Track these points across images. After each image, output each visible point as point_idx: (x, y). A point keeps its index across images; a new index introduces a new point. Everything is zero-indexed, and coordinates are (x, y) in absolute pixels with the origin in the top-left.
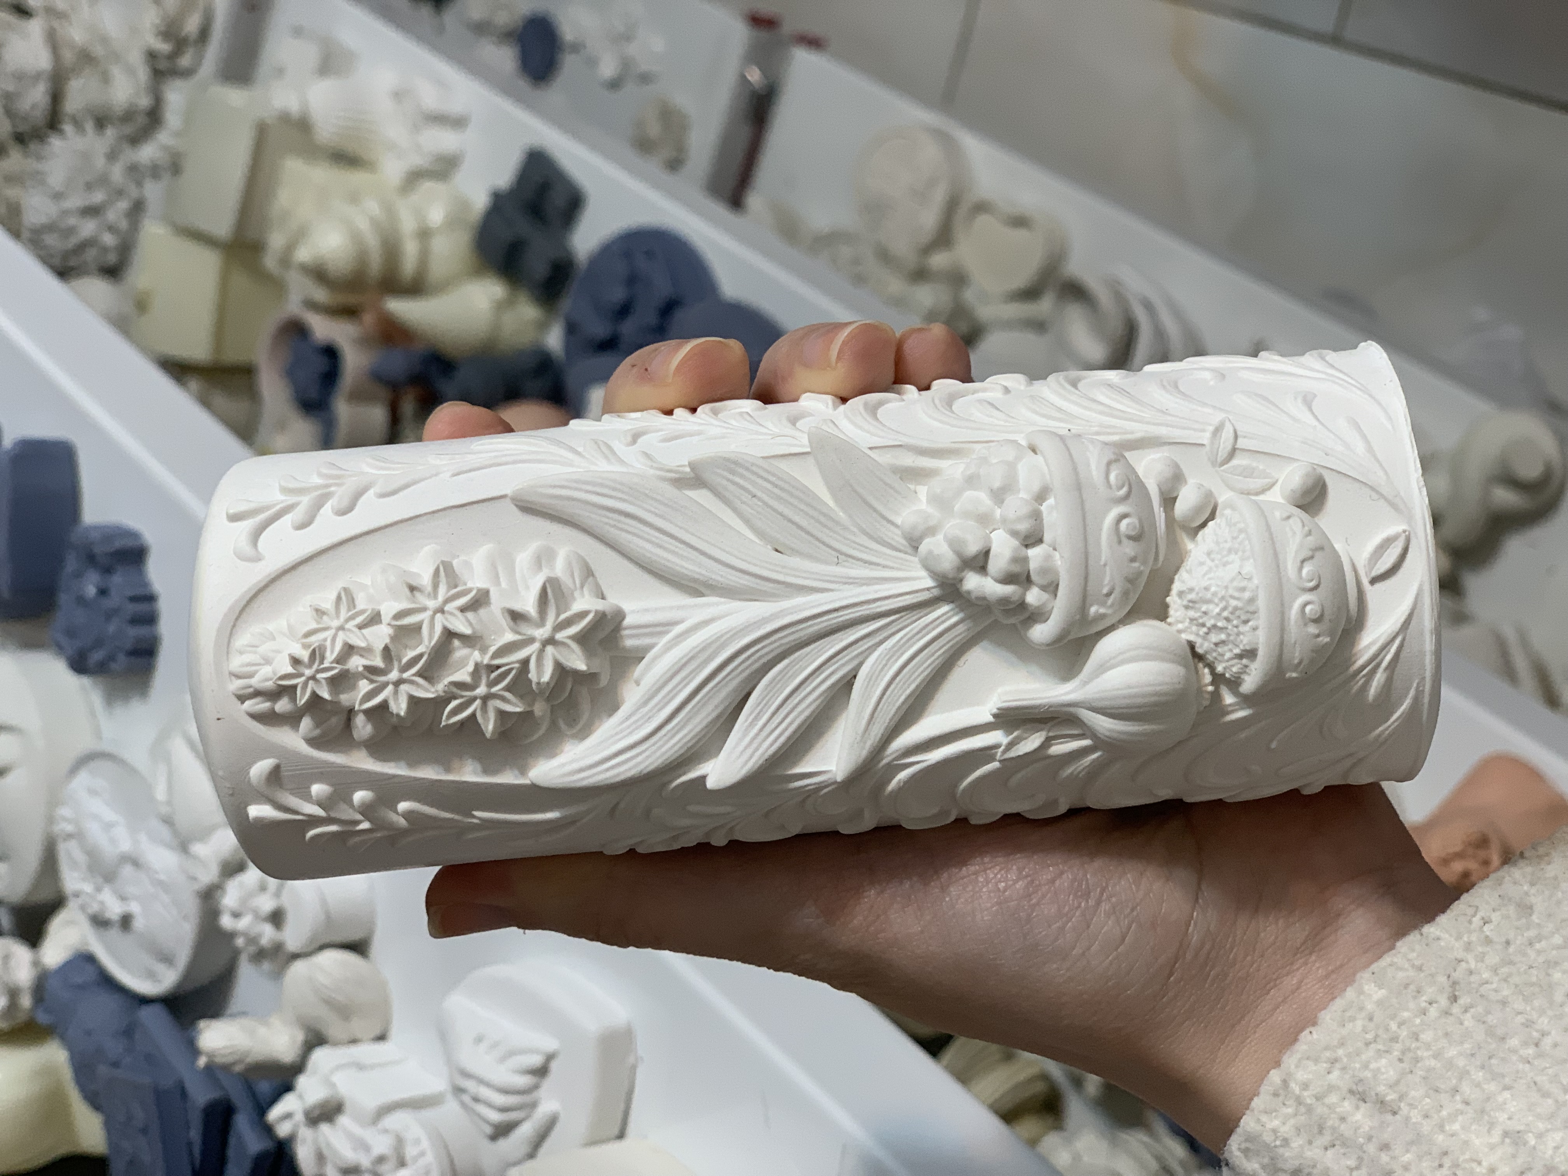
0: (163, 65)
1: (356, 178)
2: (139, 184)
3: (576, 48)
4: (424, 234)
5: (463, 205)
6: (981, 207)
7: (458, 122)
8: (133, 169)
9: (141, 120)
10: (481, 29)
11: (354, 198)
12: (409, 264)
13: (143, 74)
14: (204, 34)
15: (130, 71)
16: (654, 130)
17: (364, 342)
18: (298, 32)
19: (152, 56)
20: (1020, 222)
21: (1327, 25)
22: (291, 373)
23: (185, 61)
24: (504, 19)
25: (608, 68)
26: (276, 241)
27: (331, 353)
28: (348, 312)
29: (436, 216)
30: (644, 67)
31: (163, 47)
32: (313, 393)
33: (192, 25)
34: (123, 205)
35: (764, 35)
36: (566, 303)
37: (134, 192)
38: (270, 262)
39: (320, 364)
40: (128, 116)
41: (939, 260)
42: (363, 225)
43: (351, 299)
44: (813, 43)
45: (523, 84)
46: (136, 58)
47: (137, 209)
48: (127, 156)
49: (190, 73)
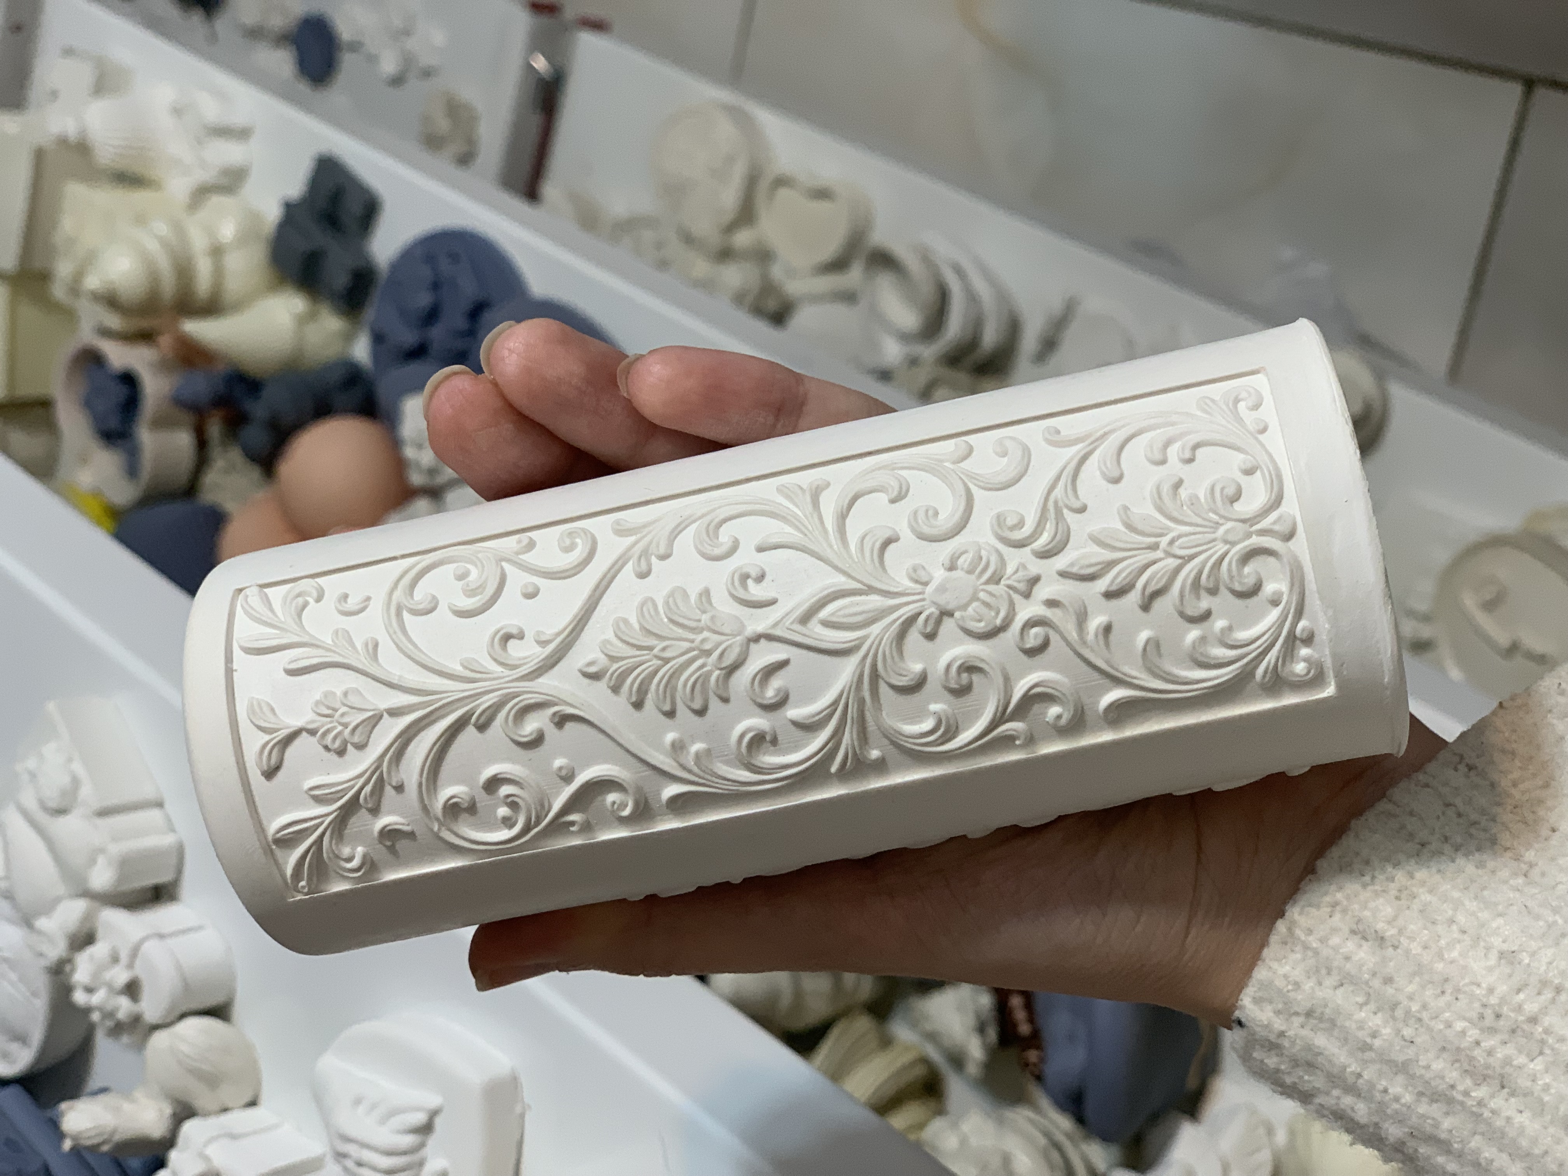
1: (140, 197)
3: (355, 47)
4: (217, 251)
5: (254, 217)
6: (781, 182)
7: (242, 134)
10: (255, 33)
11: (141, 220)
12: (203, 283)
16: (443, 124)
17: (164, 366)
18: (69, 52)
20: (822, 194)
22: (88, 404)
24: (278, 22)
25: (389, 65)
26: (63, 269)
27: (129, 380)
28: (145, 337)
29: (228, 231)
30: (426, 60)
32: (113, 423)
35: (545, 20)
36: (370, 313)
38: (58, 291)
39: (120, 392)
41: (743, 238)
42: (153, 246)
43: (144, 324)
44: (598, 26)
45: (303, 88)
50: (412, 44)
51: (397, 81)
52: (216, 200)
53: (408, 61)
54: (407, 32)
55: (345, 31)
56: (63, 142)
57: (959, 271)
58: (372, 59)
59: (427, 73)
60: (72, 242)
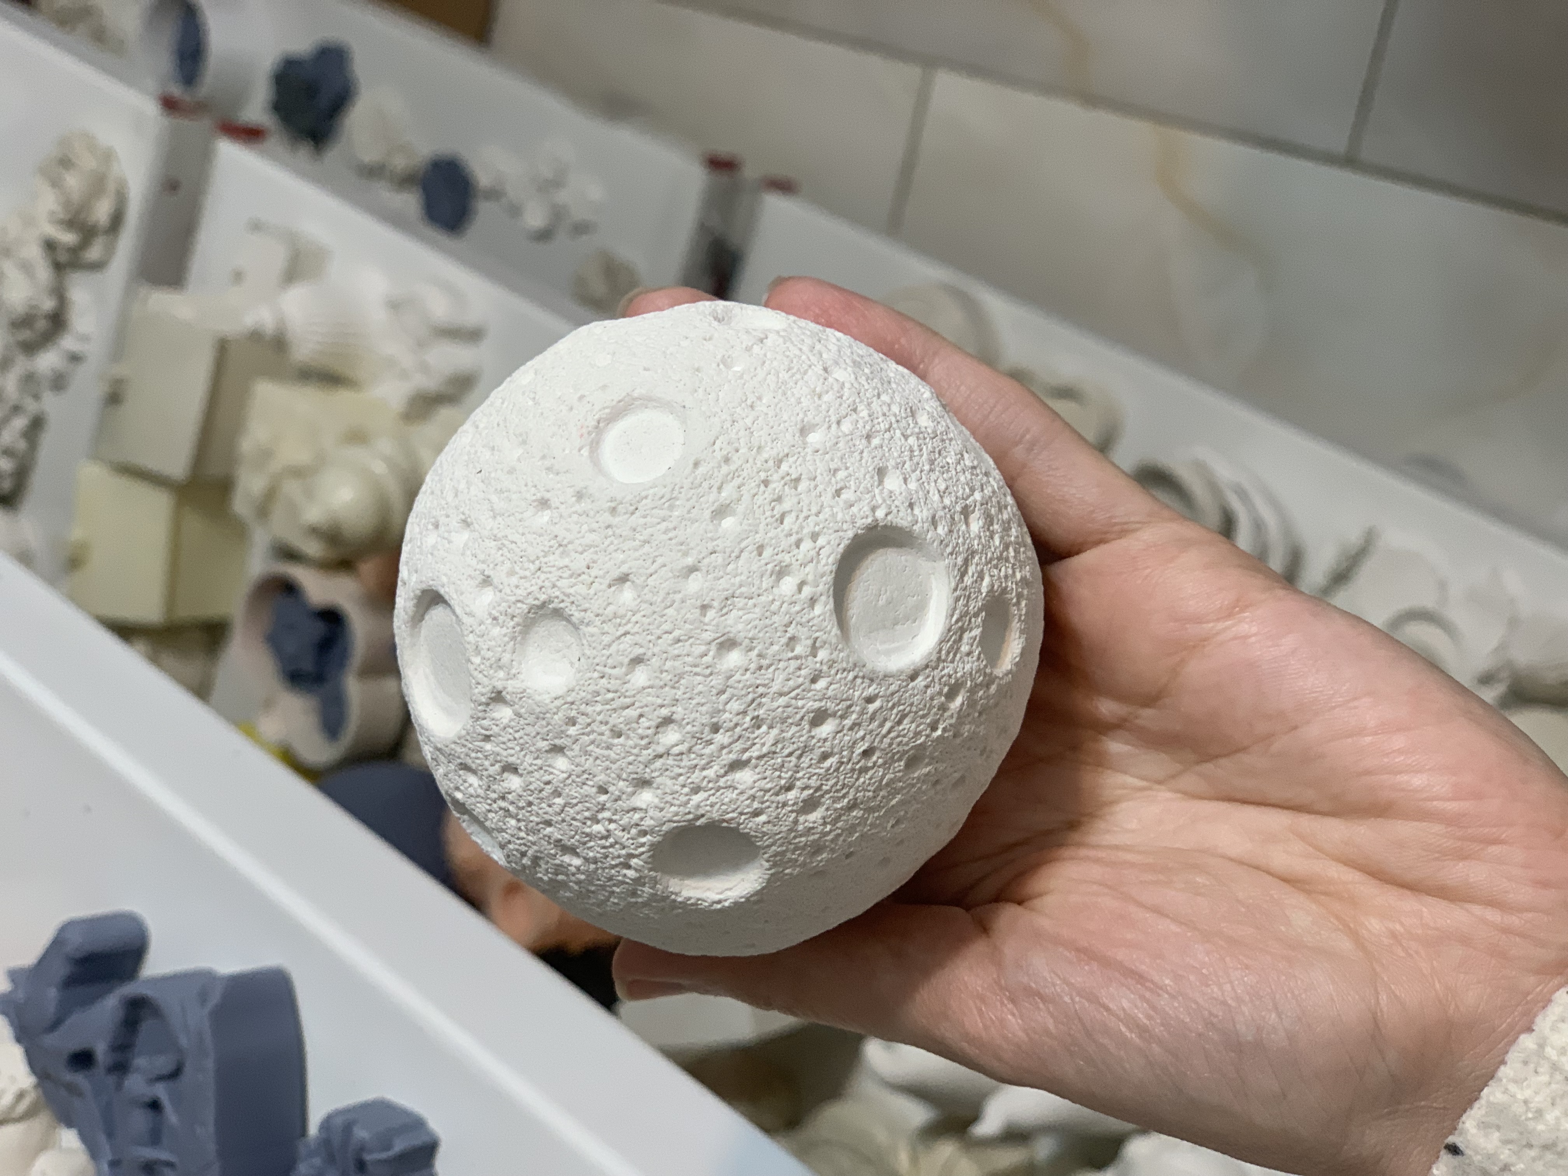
0: (63, 258)
2: (37, 397)
7: (472, 336)
8: (29, 380)
9: (42, 325)
10: (374, 172)
11: (363, 438)
13: (44, 273)
14: (117, 221)
15: (26, 268)
16: (599, 287)
18: (256, 227)
19: (50, 246)
20: (1067, 393)
21: (1339, 144)
22: (273, 639)
23: (94, 253)
24: (402, 162)
25: (535, 218)
27: (332, 618)
28: (345, 564)
30: (579, 215)
31: (68, 238)
32: (307, 665)
33: (102, 212)
34: (20, 423)
35: (723, 178)
37: (32, 406)
38: (240, 506)
39: (316, 630)
40: (24, 322)
42: (379, 468)
43: (343, 553)
44: (783, 187)
46: (34, 253)
47: (37, 425)
48: (21, 365)
49: (97, 266)
50: (563, 196)
51: (544, 235)
52: (445, 414)
53: (558, 214)
54: (556, 183)
55: (483, 178)
57: (1242, 494)
58: (515, 211)
59: (581, 229)
60: (266, 455)
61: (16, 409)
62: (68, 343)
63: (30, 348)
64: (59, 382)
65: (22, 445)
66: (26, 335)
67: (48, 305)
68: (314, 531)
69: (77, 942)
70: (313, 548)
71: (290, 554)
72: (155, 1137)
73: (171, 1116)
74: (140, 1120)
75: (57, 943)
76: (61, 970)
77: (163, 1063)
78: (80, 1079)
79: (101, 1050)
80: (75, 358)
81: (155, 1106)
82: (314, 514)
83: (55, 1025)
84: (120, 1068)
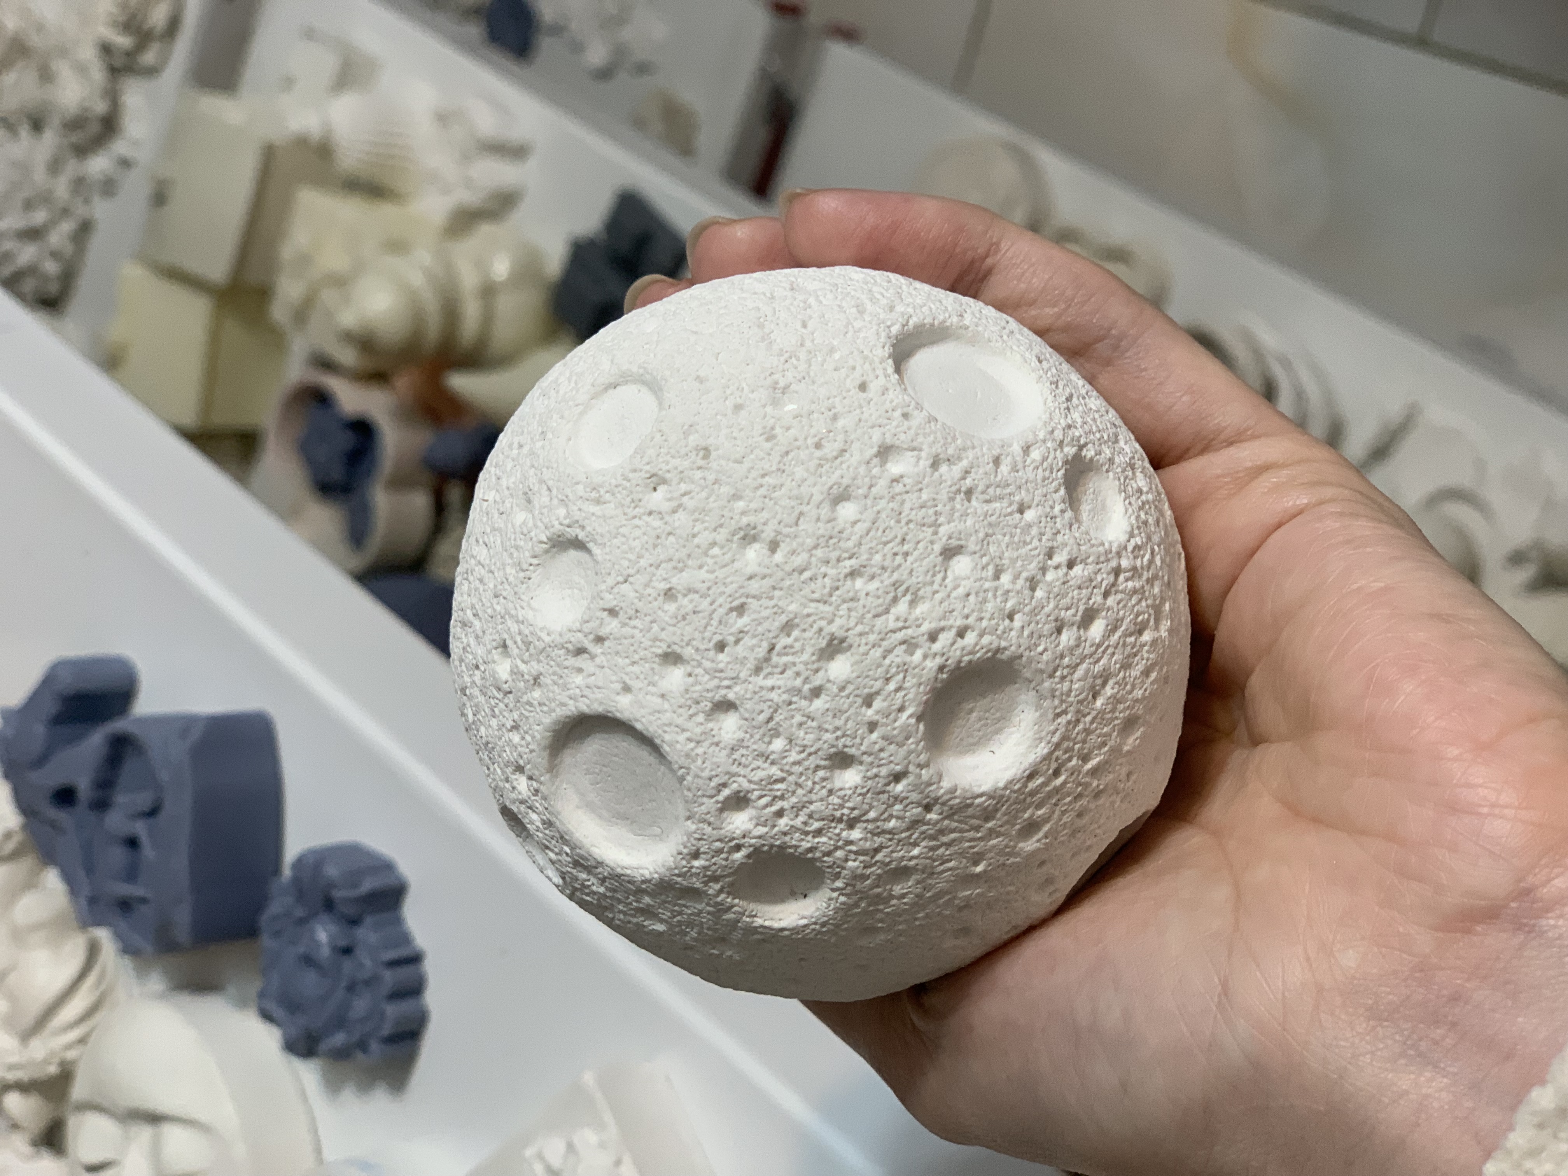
0: (118, 62)
2: (87, 201)
4: (488, 291)
5: (533, 257)
6: (1067, 235)
7: (517, 152)
9: (95, 128)
12: (469, 327)
13: (98, 74)
14: (173, 26)
15: (81, 69)
18: (309, 34)
19: (106, 49)
20: (1116, 255)
21: (1411, 24)
22: (304, 449)
23: (149, 57)
25: (596, 55)
26: (289, 289)
27: (363, 429)
28: (378, 377)
29: (501, 268)
30: (641, 55)
32: (337, 473)
33: (158, 17)
35: (787, 23)
37: (80, 210)
38: (279, 313)
39: (346, 440)
40: (75, 124)
42: (419, 282)
43: (381, 364)
44: (849, 35)
46: (88, 53)
47: (85, 229)
48: (72, 168)
49: (152, 72)
51: (605, 74)
52: (486, 230)
53: (620, 53)
54: (620, 19)
55: (547, 12)
56: (301, 142)
57: (1287, 366)
58: (577, 47)
59: (643, 69)
60: (305, 260)
61: (65, 212)
62: (120, 147)
63: (82, 151)
64: (108, 187)
65: (69, 249)
66: (76, 138)
67: (100, 107)
68: (350, 337)
69: (68, 683)
70: (347, 356)
71: (325, 364)
72: (131, 874)
73: (148, 851)
74: (118, 855)
75: (49, 680)
76: (50, 707)
77: (143, 799)
78: (61, 816)
79: (84, 786)
80: (125, 163)
81: (132, 843)
82: (348, 319)
83: (41, 761)
84: (101, 805)
